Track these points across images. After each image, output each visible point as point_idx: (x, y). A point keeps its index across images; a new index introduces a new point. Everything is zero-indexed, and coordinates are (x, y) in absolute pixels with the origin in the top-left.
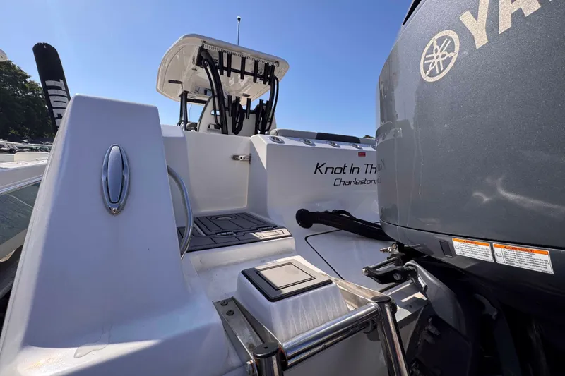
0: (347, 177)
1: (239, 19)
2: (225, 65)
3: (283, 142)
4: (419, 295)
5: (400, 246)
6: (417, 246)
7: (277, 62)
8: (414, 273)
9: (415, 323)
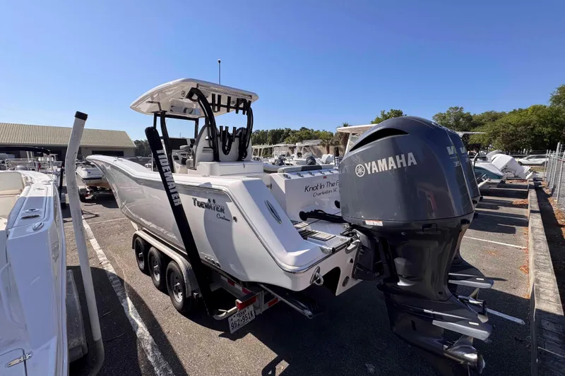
0: (319, 191)
1: (219, 62)
2: (216, 103)
3: (290, 178)
4: (358, 240)
5: (350, 224)
6: (356, 224)
7: (251, 96)
8: (356, 233)
9: (356, 250)
